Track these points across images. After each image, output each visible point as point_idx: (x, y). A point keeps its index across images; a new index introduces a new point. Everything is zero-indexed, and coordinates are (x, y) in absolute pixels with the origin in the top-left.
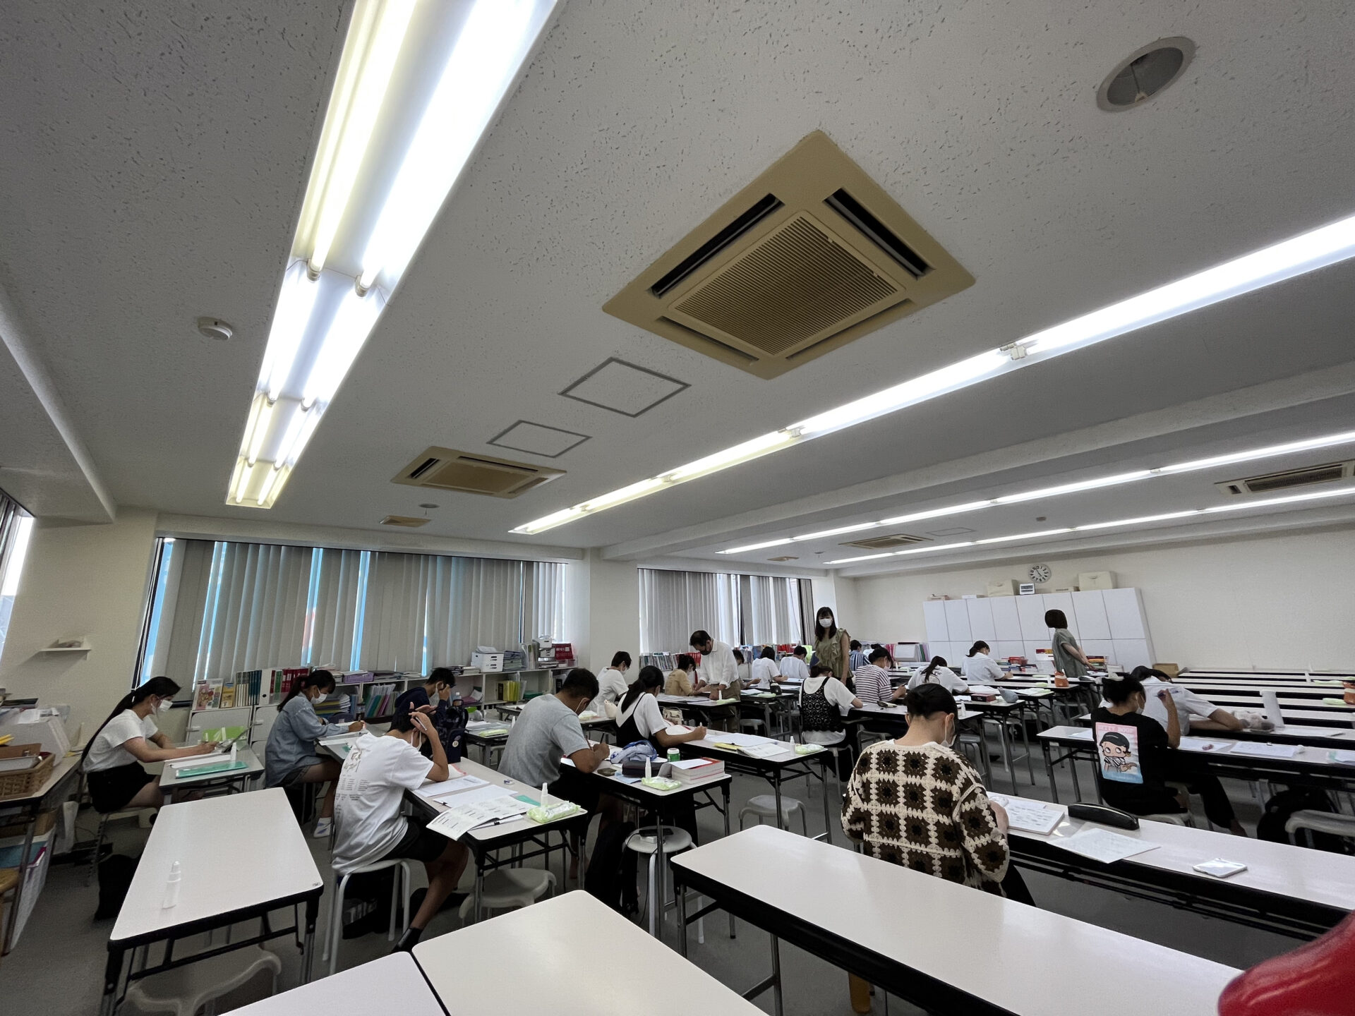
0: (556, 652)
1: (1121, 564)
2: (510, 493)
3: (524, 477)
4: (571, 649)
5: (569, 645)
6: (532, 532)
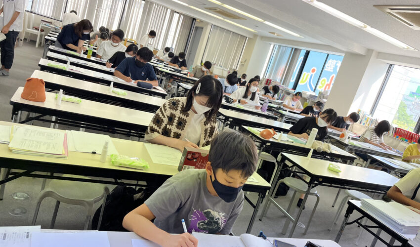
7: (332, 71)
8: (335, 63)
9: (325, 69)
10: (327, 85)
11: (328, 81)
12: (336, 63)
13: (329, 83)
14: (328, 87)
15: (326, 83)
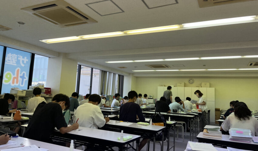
0: (46, 91)
1: (213, 81)
2: (65, 25)
3: (81, 20)
4: (50, 90)
5: (50, 89)
6: (48, 42)
7: (16, 65)
8: (16, 57)
9: (6, 63)
10: (14, 78)
11: (14, 74)
12: (18, 57)
13: (15, 76)
14: (15, 80)
15: (13, 76)
